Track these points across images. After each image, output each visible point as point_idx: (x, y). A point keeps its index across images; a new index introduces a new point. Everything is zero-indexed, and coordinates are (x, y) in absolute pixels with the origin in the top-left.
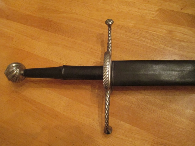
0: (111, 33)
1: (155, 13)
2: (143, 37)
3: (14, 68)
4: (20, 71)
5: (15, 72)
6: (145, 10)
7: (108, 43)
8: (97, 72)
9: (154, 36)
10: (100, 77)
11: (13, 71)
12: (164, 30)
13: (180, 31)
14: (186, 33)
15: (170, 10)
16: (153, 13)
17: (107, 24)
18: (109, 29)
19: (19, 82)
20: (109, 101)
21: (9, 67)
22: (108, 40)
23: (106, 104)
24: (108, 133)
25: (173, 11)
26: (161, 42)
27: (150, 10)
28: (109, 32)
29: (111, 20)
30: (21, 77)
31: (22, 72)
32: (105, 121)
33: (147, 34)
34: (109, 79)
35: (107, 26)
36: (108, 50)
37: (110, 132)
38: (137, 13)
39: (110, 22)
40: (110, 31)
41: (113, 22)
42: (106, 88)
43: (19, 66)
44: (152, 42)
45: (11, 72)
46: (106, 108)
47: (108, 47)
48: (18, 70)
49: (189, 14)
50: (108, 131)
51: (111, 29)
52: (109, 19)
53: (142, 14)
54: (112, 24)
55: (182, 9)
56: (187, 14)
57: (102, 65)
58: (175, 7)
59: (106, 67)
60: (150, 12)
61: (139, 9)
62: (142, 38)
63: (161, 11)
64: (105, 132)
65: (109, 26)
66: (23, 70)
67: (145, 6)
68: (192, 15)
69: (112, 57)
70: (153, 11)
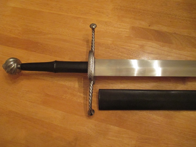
0: (94, 35)
1: (128, 30)
2: (121, 52)
3: (12, 63)
4: (17, 65)
5: (13, 66)
6: (120, 28)
7: (92, 43)
8: (83, 67)
9: (129, 50)
10: (85, 71)
11: (11, 65)
12: (137, 45)
13: (149, 45)
14: (155, 47)
15: (140, 28)
16: (127, 30)
17: (91, 28)
18: (92, 32)
19: (16, 75)
20: (93, 89)
21: (7, 62)
22: (92, 40)
23: (90, 92)
24: (92, 115)
25: (143, 28)
26: (136, 56)
27: (124, 28)
28: (92, 34)
29: (95, 24)
30: (18, 70)
31: (19, 66)
32: (89, 106)
33: (124, 49)
34: (92, 72)
35: (91, 29)
36: (92, 49)
37: (93, 113)
38: (113, 31)
39: (94, 26)
40: (94, 33)
41: (96, 26)
42: (90, 79)
43: (16, 61)
44: (128, 56)
45: (9, 66)
46: (89, 95)
47: (92, 46)
48: (16, 64)
49: (155, 30)
50: (91, 113)
51: (94, 32)
52: (93, 24)
53: (118, 32)
54: (95, 28)
55: (149, 26)
56: (154, 30)
57: (87, 61)
58: (144, 24)
59: (90, 63)
60: (124, 30)
61: (115, 27)
62: (120, 54)
63: (133, 28)
64: (89, 114)
65: (93, 29)
66: (20, 65)
67: (120, 25)
68: (158, 31)
69: (95, 55)
70: (126, 29)
